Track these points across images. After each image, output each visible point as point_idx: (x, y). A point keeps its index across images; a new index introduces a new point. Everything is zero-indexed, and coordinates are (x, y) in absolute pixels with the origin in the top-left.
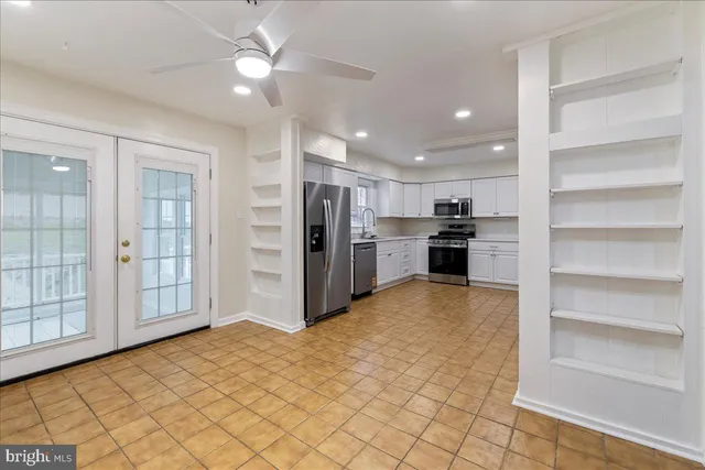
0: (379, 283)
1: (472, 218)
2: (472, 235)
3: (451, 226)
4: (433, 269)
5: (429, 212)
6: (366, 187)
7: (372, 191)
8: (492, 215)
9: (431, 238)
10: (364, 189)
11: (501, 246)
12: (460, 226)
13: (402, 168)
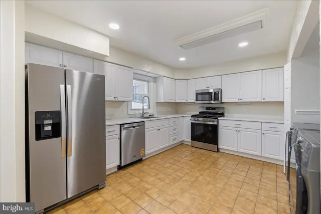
0: (147, 152)
1: (222, 103)
2: (222, 115)
3: (207, 108)
4: (194, 138)
5: (192, 98)
6: (148, 82)
7: (152, 84)
8: (237, 100)
9: (193, 116)
10: (146, 83)
11: (243, 124)
12: (214, 108)
13: (174, 68)
